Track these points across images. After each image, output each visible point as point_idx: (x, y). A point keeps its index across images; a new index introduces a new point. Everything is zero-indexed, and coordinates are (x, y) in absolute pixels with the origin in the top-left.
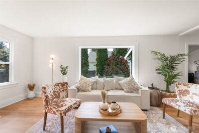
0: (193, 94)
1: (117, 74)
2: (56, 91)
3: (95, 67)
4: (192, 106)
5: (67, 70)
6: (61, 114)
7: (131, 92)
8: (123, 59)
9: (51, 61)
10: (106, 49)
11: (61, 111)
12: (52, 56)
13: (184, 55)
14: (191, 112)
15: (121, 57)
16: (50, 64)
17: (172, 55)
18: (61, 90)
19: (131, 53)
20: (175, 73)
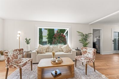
0: (88, 53)
1: (60, 43)
2: (15, 55)
3: (47, 39)
4: (87, 59)
5: (30, 41)
6: (20, 67)
7: (68, 52)
8: (63, 35)
9: (18, 36)
10: (54, 29)
11: (20, 65)
12: (19, 32)
13: (91, 34)
14: (86, 63)
15: (62, 33)
16: (17, 37)
17: (86, 33)
18: (18, 53)
19: (67, 32)
20: (87, 42)
